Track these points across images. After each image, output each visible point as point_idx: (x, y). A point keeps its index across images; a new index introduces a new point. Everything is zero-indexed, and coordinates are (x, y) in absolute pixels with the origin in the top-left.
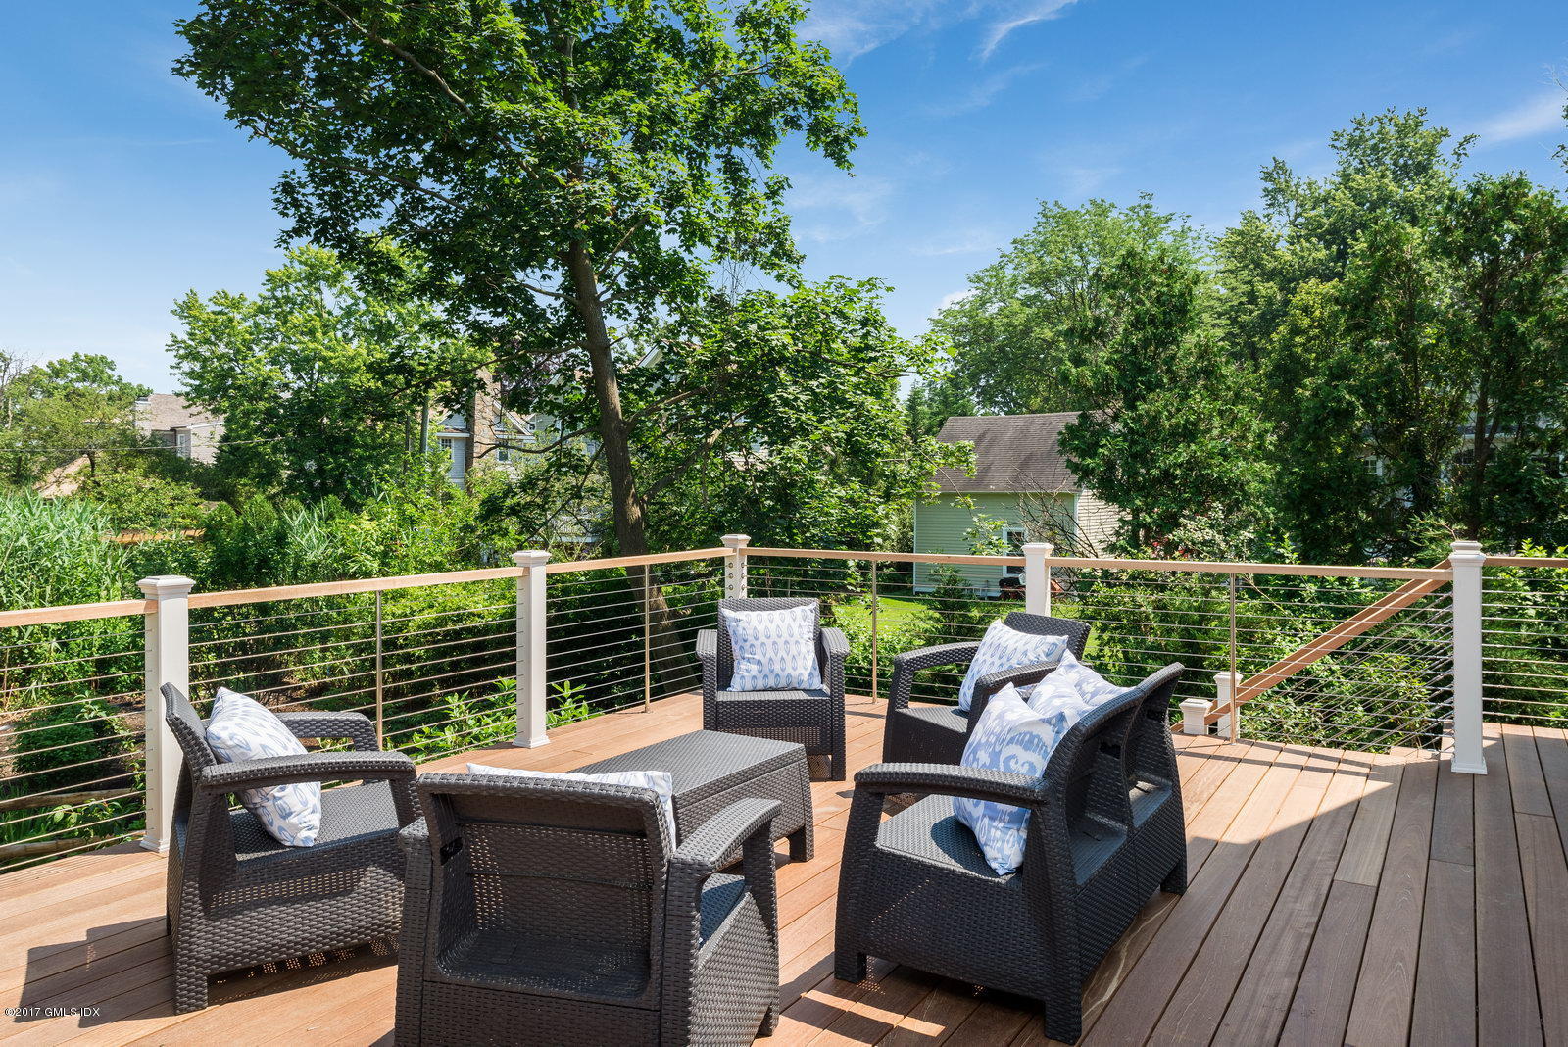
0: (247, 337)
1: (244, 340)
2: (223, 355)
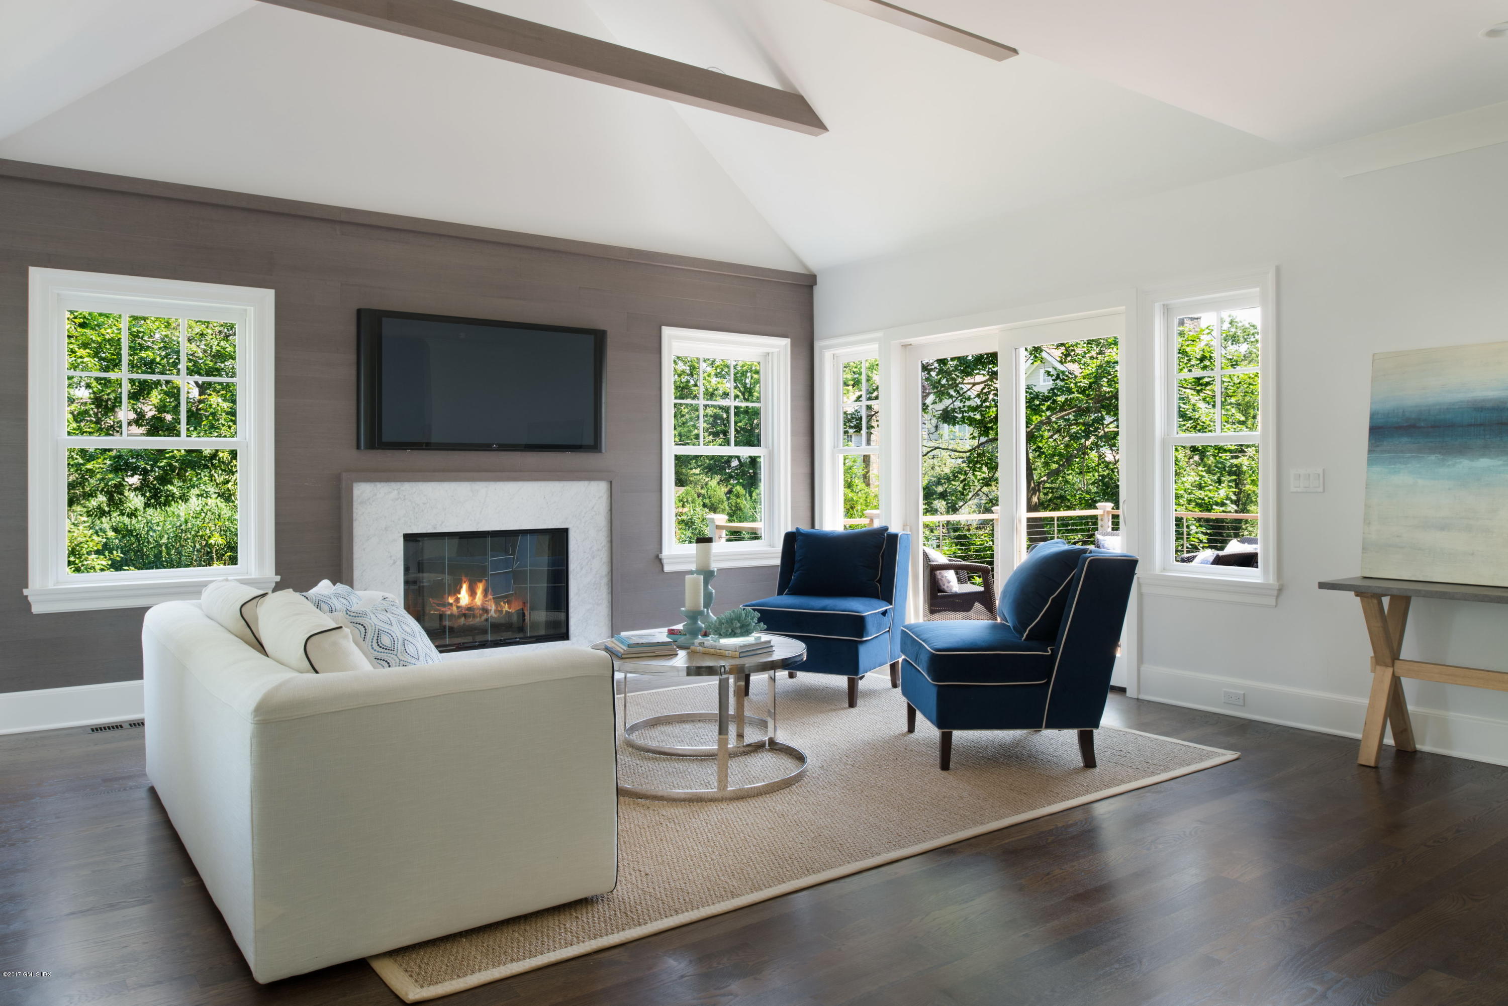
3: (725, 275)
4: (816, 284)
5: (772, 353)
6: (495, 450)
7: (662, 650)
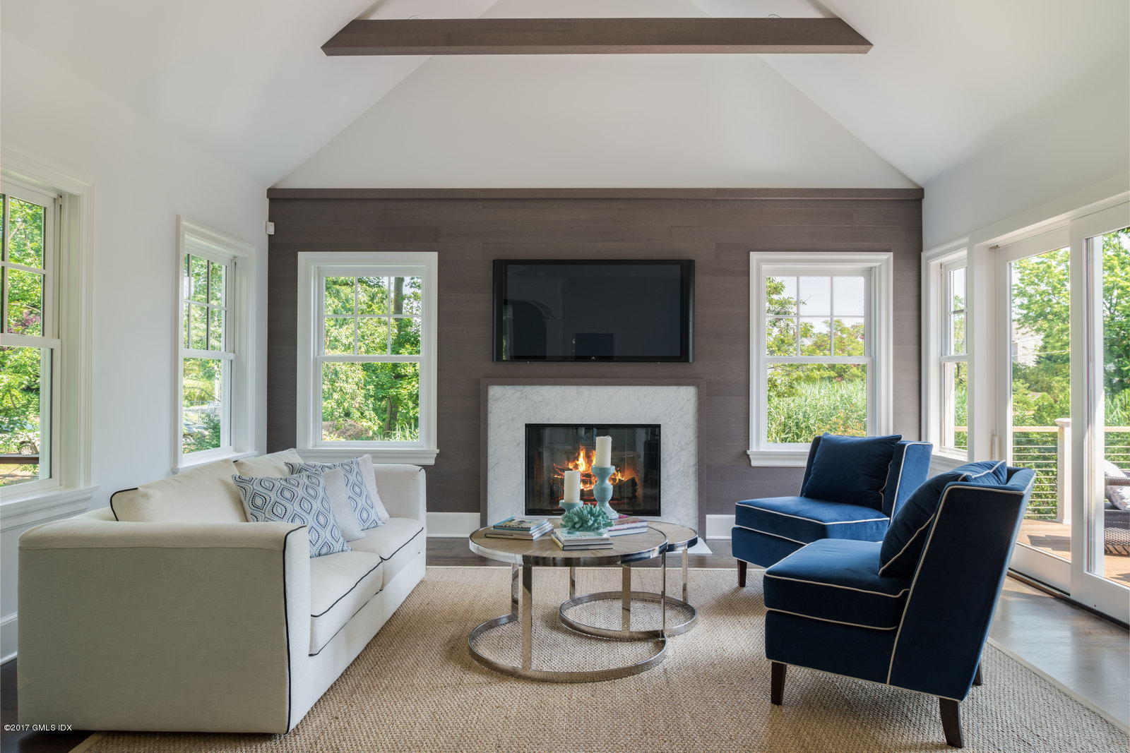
0: (1061, 277)
1: (1059, 280)
2: (1044, 292)
3: (818, 200)
4: (923, 197)
5: (876, 267)
6: (593, 361)
7: (519, 534)
